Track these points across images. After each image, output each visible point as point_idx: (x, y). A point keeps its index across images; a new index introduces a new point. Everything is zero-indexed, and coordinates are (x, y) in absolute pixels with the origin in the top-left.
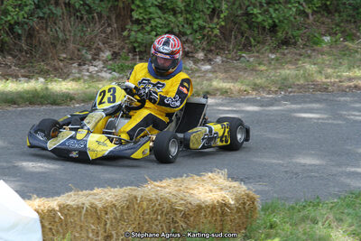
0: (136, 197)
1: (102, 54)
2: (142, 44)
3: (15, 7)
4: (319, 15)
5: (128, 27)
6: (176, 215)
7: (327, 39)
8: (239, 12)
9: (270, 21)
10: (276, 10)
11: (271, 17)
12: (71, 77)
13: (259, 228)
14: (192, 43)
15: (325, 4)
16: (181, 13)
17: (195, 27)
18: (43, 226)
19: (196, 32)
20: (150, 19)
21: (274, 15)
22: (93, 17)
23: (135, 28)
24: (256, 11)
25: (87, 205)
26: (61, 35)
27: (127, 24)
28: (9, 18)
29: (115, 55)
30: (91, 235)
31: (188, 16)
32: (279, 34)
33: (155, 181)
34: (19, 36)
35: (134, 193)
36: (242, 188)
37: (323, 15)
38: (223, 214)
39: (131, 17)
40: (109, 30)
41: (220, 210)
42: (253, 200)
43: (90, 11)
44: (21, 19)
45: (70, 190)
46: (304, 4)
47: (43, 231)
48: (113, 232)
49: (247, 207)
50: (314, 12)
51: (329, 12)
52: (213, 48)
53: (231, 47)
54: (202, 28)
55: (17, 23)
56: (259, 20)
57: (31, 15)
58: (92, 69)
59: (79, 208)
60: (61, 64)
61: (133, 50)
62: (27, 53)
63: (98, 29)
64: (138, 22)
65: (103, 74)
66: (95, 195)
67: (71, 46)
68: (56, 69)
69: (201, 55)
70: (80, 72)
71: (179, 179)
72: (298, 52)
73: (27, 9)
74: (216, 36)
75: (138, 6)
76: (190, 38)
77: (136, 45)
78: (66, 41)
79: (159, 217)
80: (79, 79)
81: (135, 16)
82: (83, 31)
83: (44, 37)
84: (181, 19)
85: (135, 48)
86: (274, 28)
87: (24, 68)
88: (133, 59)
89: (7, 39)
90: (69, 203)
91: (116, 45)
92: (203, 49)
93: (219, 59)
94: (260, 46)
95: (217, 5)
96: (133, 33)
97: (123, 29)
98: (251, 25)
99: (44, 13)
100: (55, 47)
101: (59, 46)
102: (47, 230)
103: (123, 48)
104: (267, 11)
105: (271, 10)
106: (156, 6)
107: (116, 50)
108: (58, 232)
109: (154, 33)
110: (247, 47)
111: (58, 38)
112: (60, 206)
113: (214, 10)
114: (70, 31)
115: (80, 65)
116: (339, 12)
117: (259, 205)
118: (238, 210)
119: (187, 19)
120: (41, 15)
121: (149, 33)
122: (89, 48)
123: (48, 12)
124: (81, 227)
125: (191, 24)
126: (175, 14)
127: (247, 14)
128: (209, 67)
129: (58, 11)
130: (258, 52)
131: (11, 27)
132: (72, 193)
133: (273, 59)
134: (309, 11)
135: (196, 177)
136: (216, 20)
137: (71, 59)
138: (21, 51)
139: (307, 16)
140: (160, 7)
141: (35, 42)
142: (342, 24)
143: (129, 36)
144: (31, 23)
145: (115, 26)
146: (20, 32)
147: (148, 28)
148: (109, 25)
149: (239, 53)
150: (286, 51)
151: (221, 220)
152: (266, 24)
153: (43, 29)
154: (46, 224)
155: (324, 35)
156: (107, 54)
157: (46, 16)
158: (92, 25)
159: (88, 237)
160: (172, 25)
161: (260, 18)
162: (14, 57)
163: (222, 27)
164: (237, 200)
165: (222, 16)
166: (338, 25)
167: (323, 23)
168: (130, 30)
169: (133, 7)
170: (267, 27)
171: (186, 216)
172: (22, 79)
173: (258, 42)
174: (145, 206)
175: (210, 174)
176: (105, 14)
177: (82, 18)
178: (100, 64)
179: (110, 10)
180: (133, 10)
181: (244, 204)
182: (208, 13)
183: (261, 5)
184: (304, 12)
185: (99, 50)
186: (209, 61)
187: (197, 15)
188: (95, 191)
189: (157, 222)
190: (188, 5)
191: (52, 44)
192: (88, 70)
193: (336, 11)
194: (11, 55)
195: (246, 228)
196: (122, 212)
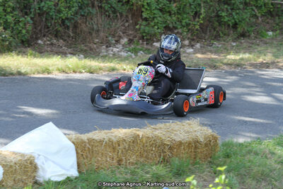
0: (138, 135)
1: (121, 40)
2: (148, 34)
3: (66, 8)
4: (265, 18)
5: (140, 22)
6: (165, 148)
7: (270, 33)
8: (213, 14)
9: (233, 21)
10: (237, 14)
11: (234, 18)
12: (101, 55)
13: (219, 157)
14: (181, 34)
15: (270, 11)
16: (174, 14)
17: (184, 24)
18: (77, 153)
19: (184, 27)
20: (154, 18)
21: (235, 17)
22: (117, 16)
23: (144, 23)
24: (223, 14)
25: (106, 140)
26: (95, 27)
27: (139, 21)
28: (62, 15)
29: (131, 41)
30: (108, 159)
31: (179, 16)
32: (239, 29)
33: (152, 125)
34: (68, 27)
35: (138, 133)
36: (209, 131)
37: (268, 18)
38: (196, 147)
39: (142, 16)
40: (127, 24)
41: (194, 145)
42: (215, 139)
43: (115, 12)
44: (69, 15)
45: (95, 129)
46: (256, 10)
47: (77, 156)
48: (123, 158)
49: (212, 144)
50: (262, 16)
51: (272, 16)
52: (195, 38)
53: (207, 37)
54: (188, 25)
55: (67, 19)
56: (225, 20)
57: (76, 13)
58: (115, 50)
59: (101, 142)
60: (95, 46)
61: (142, 38)
62: (73, 38)
63: (119, 24)
64: (146, 19)
65: (122, 53)
66: (112, 133)
67: (102, 34)
68: (91, 49)
69: (187, 42)
70: (107, 51)
71: (167, 124)
72: (251, 41)
73: (73, 9)
74: (197, 30)
75: (146, 9)
76: (180, 31)
77: (144, 34)
78: (98, 31)
79: (154, 149)
80: (106, 56)
81: (144, 15)
82: (109, 24)
83: (84, 28)
84: (174, 18)
85: (143, 37)
86: (235, 26)
87: (71, 48)
88: (142, 44)
89: (60, 29)
90: (94, 137)
91: (131, 34)
92: (188, 39)
93: (198, 45)
94: (225, 37)
95: (198, 10)
96: (142, 27)
97: (136, 24)
98: (220, 23)
99: (85, 12)
100: (91, 34)
101: (94, 35)
102: (80, 155)
103: (135, 37)
104: (232, 14)
105: (234, 14)
106: (158, 9)
107: (131, 38)
108: (87, 157)
109: (156, 27)
110: (217, 37)
111: (93, 29)
112: (88, 140)
113: (196, 13)
114: (101, 25)
115: (107, 47)
116: (279, 16)
117: (220, 142)
118: (206, 145)
119: (178, 18)
120: (83, 13)
121: (153, 27)
122: (114, 36)
123: (87, 11)
124: (102, 154)
125: (181, 22)
126: (170, 15)
127: (218, 16)
128: (192, 50)
129: (94, 11)
130: (224, 41)
131: (63, 21)
132: (97, 131)
133: (233, 46)
134: (259, 15)
135: (179, 123)
136: (197, 19)
137: (102, 43)
138: (69, 37)
139: (257, 18)
140: (161, 10)
141: (78, 31)
142: (280, 24)
143: (140, 29)
144: (75, 18)
145: (131, 21)
146: (68, 24)
147: (152, 24)
148: (127, 21)
149: (212, 41)
150: (243, 41)
151: (195, 152)
152: (230, 23)
153: (83, 22)
154: (79, 151)
155: (269, 31)
156: (125, 40)
157: (86, 14)
158: (116, 21)
159: (107, 161)
160: (168, 22)
161: (226, 19)
162: (65, 40)
163: (201, 24)
164: (205, 139)
165: (201, 17)
166: (277, 24)
167: (268, 23)
168: (141, 25)
169: (143, 10)
170: (231, 25)
171: (171, 148)
172: (69, 55)
173: (225, 35)
174: (144, 141)
175: (188, 121)
176: (124, 14)
177: (109, 16)
178: (120, 46)
179: (128, 12)
180: (142, 12)
181: (210, 141)
182: (192, 14)
183: (227, 11)
184: (255, 15)
185: (120, 37)
186: (192, 46)
187: (185, 16)
188: (112, 131)
189: (152, 152)
190: (179, 9)
191: (90, 32)
192: (112, 50)
193: (277, 15)
194: (62, 39)
195: (211, 157)
196: (129, 145)
